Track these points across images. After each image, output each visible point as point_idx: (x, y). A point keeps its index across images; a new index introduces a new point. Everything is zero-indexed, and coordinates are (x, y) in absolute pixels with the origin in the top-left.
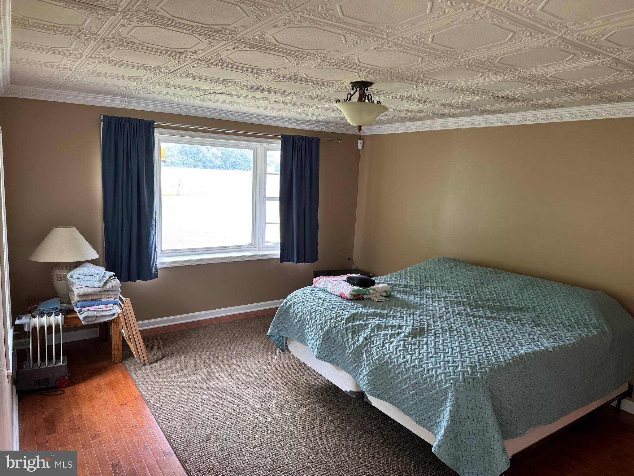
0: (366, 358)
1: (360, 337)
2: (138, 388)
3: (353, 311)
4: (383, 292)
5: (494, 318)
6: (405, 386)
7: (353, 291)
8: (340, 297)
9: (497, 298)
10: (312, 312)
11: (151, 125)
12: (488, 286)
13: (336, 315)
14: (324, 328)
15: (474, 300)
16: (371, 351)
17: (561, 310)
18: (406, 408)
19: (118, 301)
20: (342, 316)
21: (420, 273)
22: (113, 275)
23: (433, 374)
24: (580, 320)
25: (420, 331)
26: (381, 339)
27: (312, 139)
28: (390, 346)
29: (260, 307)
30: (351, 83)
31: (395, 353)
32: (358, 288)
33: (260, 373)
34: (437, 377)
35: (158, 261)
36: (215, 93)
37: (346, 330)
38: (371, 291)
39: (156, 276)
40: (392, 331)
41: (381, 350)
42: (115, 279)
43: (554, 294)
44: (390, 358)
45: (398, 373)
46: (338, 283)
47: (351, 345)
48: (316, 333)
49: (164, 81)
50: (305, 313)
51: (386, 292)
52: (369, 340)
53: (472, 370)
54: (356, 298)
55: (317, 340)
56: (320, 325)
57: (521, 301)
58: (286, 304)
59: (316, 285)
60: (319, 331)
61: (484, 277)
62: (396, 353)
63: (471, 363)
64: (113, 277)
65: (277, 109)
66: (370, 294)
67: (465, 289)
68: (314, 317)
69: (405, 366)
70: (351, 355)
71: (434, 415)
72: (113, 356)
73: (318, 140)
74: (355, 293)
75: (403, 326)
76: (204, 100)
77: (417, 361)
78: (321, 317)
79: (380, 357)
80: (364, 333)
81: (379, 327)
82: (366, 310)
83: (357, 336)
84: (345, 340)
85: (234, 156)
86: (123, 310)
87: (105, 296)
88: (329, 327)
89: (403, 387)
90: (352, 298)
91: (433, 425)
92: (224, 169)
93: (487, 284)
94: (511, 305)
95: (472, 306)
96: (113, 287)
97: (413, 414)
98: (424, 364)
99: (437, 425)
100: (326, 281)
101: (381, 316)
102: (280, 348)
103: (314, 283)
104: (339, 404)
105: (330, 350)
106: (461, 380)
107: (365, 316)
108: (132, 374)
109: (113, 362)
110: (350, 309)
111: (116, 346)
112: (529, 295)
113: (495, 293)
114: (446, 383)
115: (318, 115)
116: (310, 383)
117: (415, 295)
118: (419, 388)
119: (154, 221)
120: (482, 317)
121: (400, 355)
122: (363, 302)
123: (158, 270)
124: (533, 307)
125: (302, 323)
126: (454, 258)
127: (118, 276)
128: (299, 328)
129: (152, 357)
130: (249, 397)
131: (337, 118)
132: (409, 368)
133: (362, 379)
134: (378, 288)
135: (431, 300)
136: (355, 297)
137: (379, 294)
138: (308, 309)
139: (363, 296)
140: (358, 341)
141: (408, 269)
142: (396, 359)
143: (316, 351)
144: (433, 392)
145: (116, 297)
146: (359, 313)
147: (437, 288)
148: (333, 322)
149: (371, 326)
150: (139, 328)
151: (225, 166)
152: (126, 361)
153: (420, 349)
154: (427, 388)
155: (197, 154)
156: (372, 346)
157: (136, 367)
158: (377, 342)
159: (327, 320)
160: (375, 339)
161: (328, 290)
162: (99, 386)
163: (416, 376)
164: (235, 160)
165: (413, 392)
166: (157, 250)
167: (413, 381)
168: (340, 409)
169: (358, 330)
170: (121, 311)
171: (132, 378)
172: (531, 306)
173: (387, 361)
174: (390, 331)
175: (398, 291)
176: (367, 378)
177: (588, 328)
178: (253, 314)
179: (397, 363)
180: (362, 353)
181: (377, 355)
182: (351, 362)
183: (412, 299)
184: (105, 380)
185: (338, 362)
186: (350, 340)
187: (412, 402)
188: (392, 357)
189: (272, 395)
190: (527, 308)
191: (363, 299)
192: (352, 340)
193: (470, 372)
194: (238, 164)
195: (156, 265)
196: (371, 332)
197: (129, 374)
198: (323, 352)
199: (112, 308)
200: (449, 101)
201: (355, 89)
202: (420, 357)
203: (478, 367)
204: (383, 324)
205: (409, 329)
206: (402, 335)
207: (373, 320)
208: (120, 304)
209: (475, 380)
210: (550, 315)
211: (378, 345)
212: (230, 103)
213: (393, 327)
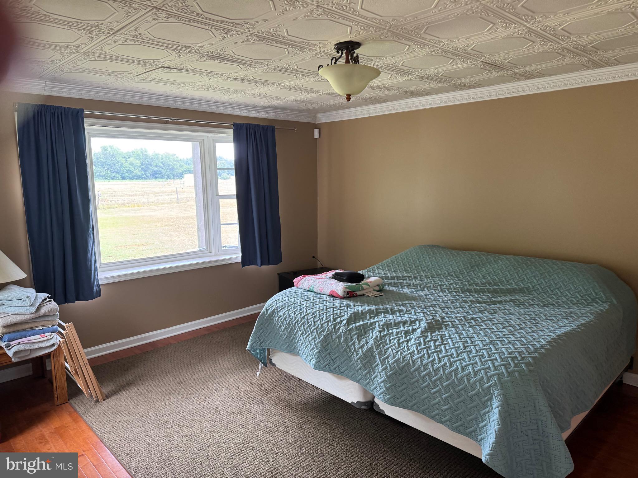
0: (381, 362)
1: (369, 338)
2: (95, 433)
3: (352, 311)
4: (375, 286)
5: (500, 302)
6: (435, 390)
7: (346, 288)
8: (330, 296)
9: (493, 281)
10: (302, 316)
11: (79, 113)
12: (479, 269)
13: (333, 317)
14: (321, 333)
15: (470, 285)
16: (385, 353)
17: (563, 287)
18: (437, 414)
19: (57, 328)
20: (341, 317)
21: (403, 263)
22: (48, 297)
23: (470, 372)
24: (586, 295)
25: (437, 325)
26: (394, 338)
27: (267, 128)
28: (408, 346)
29: (223, 319)
30: (336, 45)
31: (416, 352)
32: (349, 284)
33: (242, 394)
34: (475, 375)
35: (100, 277)
36: (164, 67)
37: (350, 333)
38: (365, 287)
39: (99, 294)
40: (404, 327)
41: (399, 351)
42: (50, 301)
43: (552, 271)
44: (412, 359)
45: (425, 376)
46: (325, 281)
47: (358, 349)
48: (311, 340)
49: (101, 49)
50: (294, 318)
51: (378, 285)
52: (380, 342)
53: (514, 362)
54: (350, 295)
55: (314, 348)
56: (315, 331)
57: (519, 281)
58: (267, 311)
59: (298, 285)
60: (315, 337)
61: (473, 261)
62: (418, 353)
63: (510, 353)
64: (48, 300)
65: (231, 91)
66: (363, 289)
67: (456, 275)
68: (306, 322)
69: (432, 366)
70: (359, 361)
71: (476, 418)
72: (56, 396)
73: (273, 129)
74: (348, 290)
75: (415, 321)
76: (146, 80)
77: (446, 359)
78: (315, 320)
79: (399, 359)
80: (373, 334)
81: (388, 325)
82: (367, 308)
83: (364, 338)
84: (350, 344)
85: (155, 164)
86: (64, 338)
87: (40, 324)
88: (328, 331)
89: (432, 391)
90: (346, 295)
91: (474, 431)
92: (145, 178)
93: (478, 268)
94: (509, 287)
95: (472, 291)
96: (49, 312)
97: (446, 421)
98: (456, 361)
99: (480, 431)
100: (310, 280)
101: (386, 312)
102: (262, 363)
103: (295, 284)
104: (342, 418)
105: (330, 357)
106: (506, 375)
107: (368, 315)
108: (83, 416)
109: (56, 403)
110: (347, 309)
111: (58, 384)
112: (526, 274)
113: (489, 276)
114: (489, 381)
115: (276, 98)
116: (302, 398)
117: (408, 286)
118: (454, 389)
119: (91, 229)
120: (487, 302)
121: (424, 354)
122: (358, 298)
123: (101, 287)
124: (533, 287)
125: (291, 330)
126: (433, 244)
127: (54, 297)
128: (287, 336)
129: (106, 390)
130: (236, 424)
131: (296, 101)
132: (439, 368)
133: (376, 387)
134: (371, 282)
135: (426, 290)
136: (348, 295)
137: (372, 289)
138: (297, 313)
139: (356, 292)
140: (367, 343)
141: (389, 260)
142: (419, 359)
143: (314, 361)
144: (473, 392)
145: (54, 323)
146: (360, 312)
147: (427, 277)
148: (332, 325)
149: (379, 325)
150: (86, 356)
151: (146, 176)
152: (73, 400)
153: (445, 344)
154: (465, 388)
155: (114, 164)
156: (385, 348)
157: (87, 406)
158: (390, 343)
159: (323, 324)
160: (388, 339)
161: (315, 290)
162: (43, 437)
163: (448, 376)
164: (157, 169)
165: (446, 395)
166: (97, 264)
167: (446, 383)
168: (345, 423)
169: (364, 330)
170: (61, 340)
171: (84, 421)
172: (530, 286)
173: (408, 363)
174: (402, 328)
175: (389, 284)
176: (384, 385)
177: (597, 303)
178: (216, 328)
179: (422, 363)
180: (374, 358)
181: (394, 357)
182: (360, 368)
183: (407, 291)
184: (49, 427)
185: (342, 371)
186: (357, 343)
187: (446, 407)
188: (415, 358)
189: (262, 418)
190: (528, 288)
191: (357, 296)
192: (359, 343)
193: (512, 365)
194: (161, 173)
195: (98, 282)
196: (380, 331)
197: (79, 415)
198: (323, 361)
199: (50, 338)
200: (432, 71)
201: (340, 52)
202: (449, 354)
203: (519, 358)
204: (392, 321)
205: (424, 324)
206: (419, 331)
207: (378, 318)
208: (60, 332)
209: (521, 372)
210: (554, 293)
211: (394, 345)
212: (177, 83)
213: (404, 323)
